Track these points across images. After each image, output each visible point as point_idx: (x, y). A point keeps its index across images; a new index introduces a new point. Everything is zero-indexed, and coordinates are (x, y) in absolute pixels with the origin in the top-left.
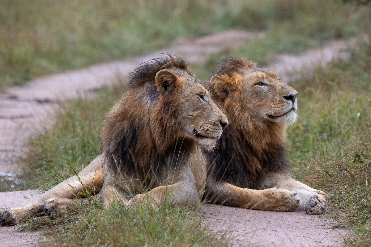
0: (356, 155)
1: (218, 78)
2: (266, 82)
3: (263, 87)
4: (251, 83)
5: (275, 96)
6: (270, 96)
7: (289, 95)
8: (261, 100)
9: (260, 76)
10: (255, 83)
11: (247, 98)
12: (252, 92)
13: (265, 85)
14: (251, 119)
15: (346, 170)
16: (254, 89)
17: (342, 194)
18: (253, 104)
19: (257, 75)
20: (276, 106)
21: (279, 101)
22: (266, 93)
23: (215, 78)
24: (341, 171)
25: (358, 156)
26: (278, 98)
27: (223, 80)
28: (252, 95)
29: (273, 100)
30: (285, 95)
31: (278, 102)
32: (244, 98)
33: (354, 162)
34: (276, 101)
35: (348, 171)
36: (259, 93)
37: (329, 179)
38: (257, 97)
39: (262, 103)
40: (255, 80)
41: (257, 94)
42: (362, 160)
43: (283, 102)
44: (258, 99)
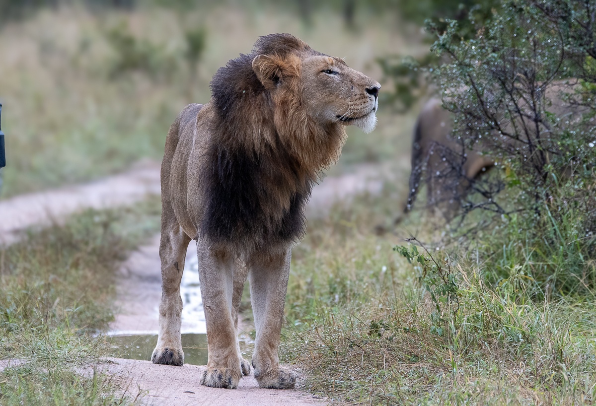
0: (373, 324)
1: (265, 58)
2: (336, 69)
3: (332, 75)
4: (314, 69)
5: (352, 89)
6: (344, 88)
7: (372, 87)
8: (331, 94)
9: (328, 62)
10: (321, 70)
11: (308, 90)
12: (316, 82)
13: (336, 73)
14: (308, 124)
15: (359, 346)
16: (321, 78)
17: (351, 380)
18: (317, 99)
19: (324, 59)
20: (356, 102)
21: (360, 94)
22: (337, 84)
23: (260, 58)
24: (351, 347)
25: (374, 326)
26: (356, 91)
27: (273, 62)
28: (317, 86)
29: (349, 94)
30: (368, 87)
31: (358, 96)
32: (304, 89)
33: (370, 335)
34: (355, 95)
35: (361, 348)
36: (328, 84)
37: (333, 359)
38: (324, 89)
39: (332, 98)
40: (321, 66)
41: (325, 85)
42: (381, 333)
43: (365, 97)
44: (326, 92)
